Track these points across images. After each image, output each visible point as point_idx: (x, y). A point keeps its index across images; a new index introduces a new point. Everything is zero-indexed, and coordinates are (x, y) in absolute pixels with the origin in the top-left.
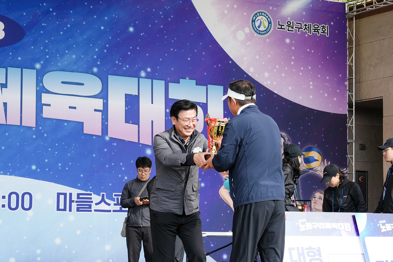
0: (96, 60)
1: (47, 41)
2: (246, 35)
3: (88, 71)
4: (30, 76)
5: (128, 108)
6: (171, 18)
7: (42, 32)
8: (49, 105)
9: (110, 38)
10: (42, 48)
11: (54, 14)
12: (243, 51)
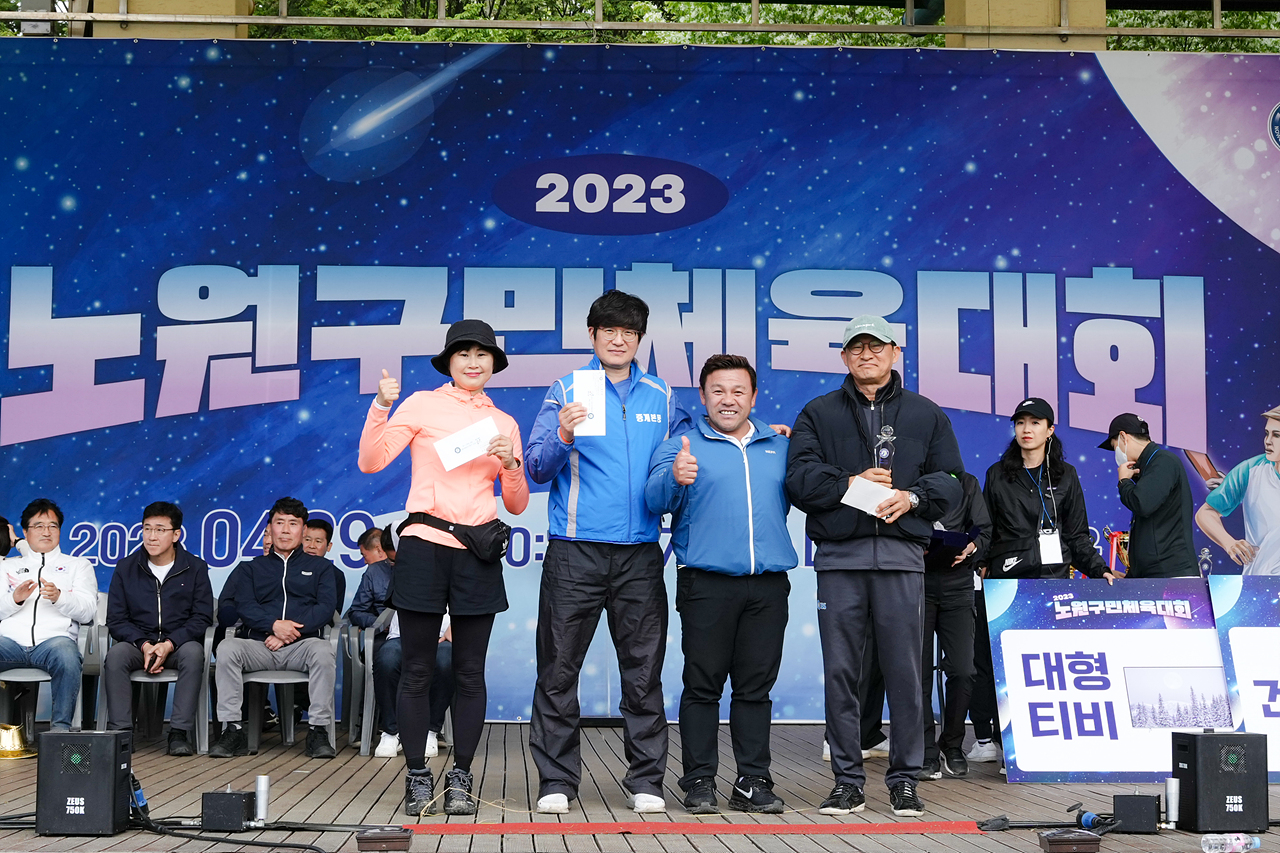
0: (890, 240)
1: (777, 208)
2: (1259, 156)
3: (872, 264)
4: (743, 284)
5: (966, 338)
6: (1067, 134)
7: (766, 190)
8: (786, 343)
9: (921, 190)
11: (793, 149)
12: (1253, 193)
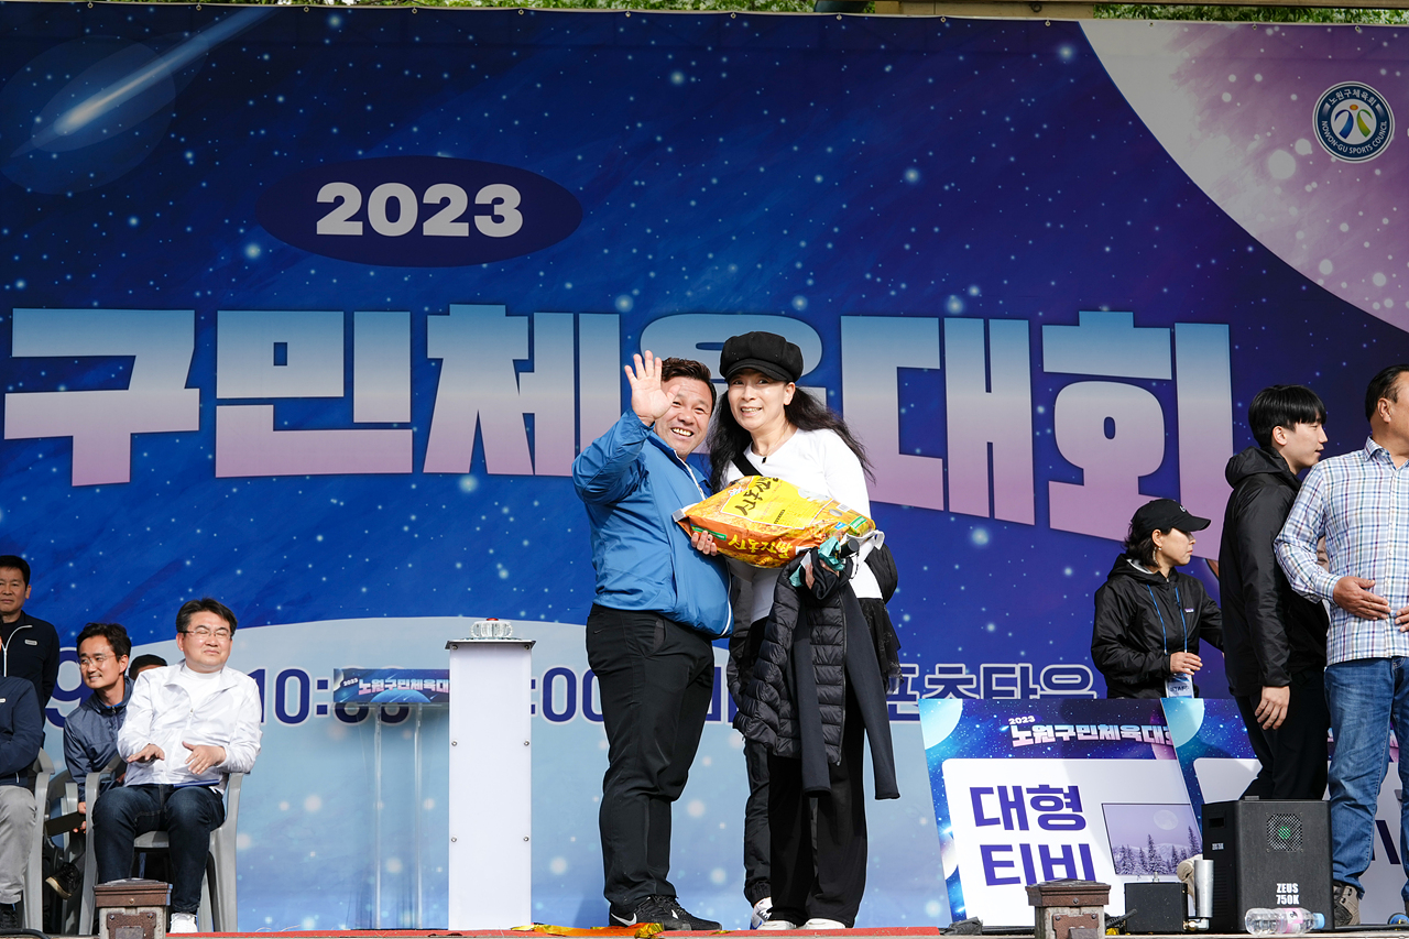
1: (649, 231)
2: (1302, 161)
3: (779, 307)
4: (600, 333)
5: (908, 408)
6: (1041, 131)
7: (633, 205)
9: (844, 206)
10: (635, 251)
11: (670, 149)
12: (1294, 211)
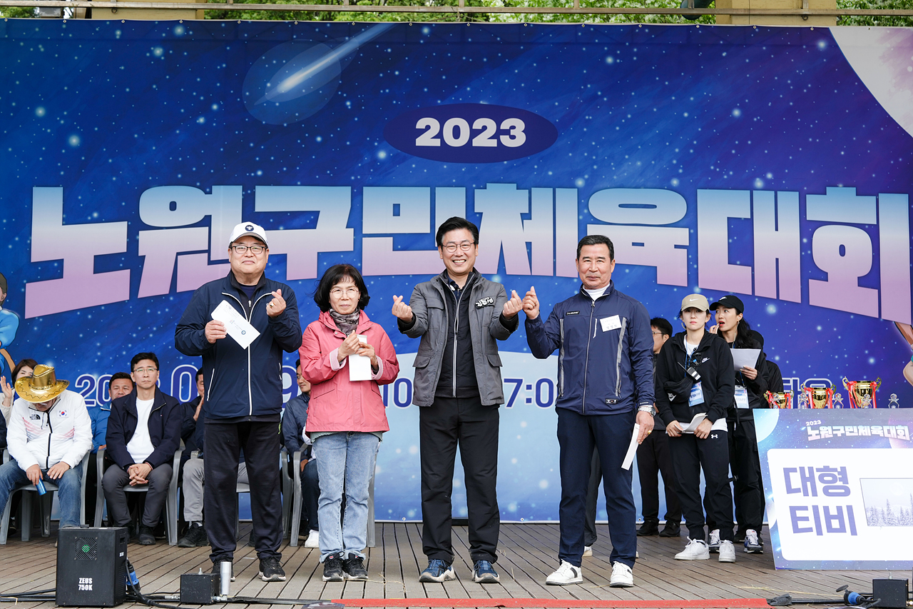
1: (594, 143)
3: (664, 185)
4: (568, 199)
5: (733, 239)
6: (807, 88)
7: (585, 130)
9: (700, 129)
10: (586, 154)
